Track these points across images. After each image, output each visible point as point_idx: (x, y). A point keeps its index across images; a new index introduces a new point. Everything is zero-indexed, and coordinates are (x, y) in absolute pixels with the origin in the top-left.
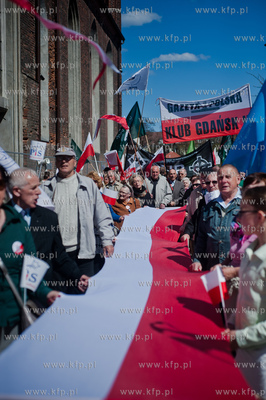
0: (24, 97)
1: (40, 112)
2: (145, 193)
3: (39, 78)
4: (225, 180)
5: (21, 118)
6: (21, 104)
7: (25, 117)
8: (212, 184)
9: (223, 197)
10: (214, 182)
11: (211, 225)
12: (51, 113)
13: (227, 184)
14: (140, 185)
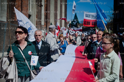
0: (36, 12)
1: (41, 16)
2: (73, 41)
3: (41, 6)
4: (99, 35)
5: (35, 18)
6: (36, 14)
7: (37, 17)
8: (94, 38)
9: (98, 41)
10: (95, 38)
11: (94, 49)
12: (45, 16)
13: (99, 37)
14: (71, 39)
